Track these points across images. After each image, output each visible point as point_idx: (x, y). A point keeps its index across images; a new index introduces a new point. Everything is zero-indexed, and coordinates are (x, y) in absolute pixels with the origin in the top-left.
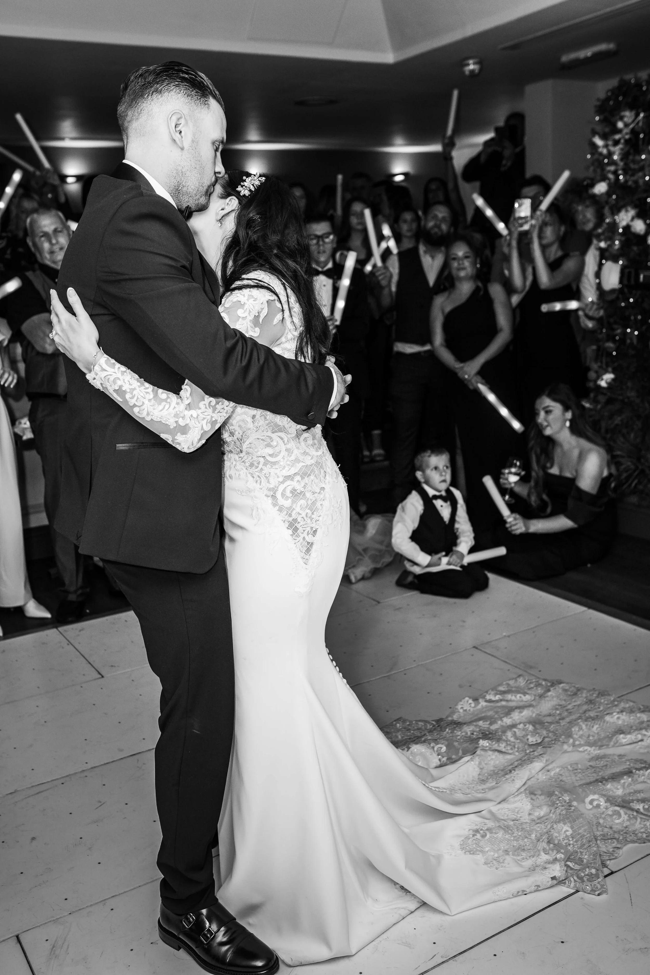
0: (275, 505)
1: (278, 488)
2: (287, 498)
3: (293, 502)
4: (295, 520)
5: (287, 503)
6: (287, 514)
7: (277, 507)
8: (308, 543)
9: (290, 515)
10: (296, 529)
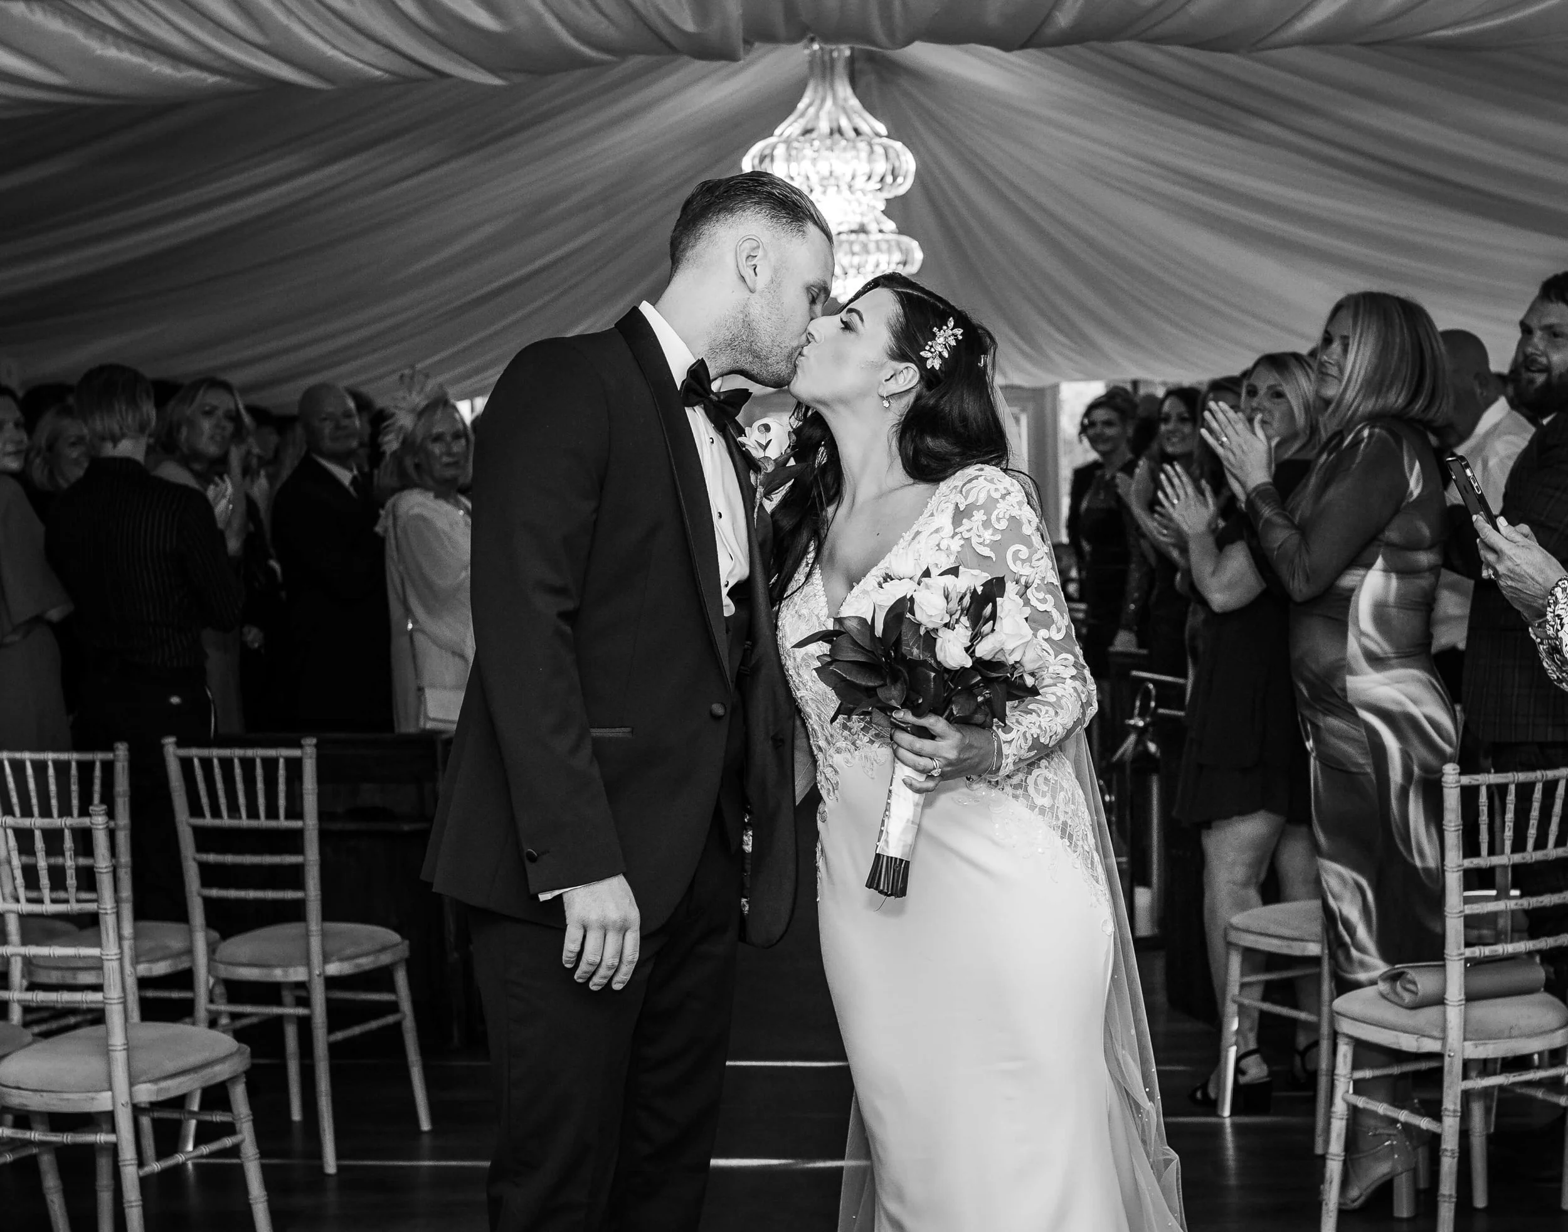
0: (1033, 807)
1: (1026, 782)
2: (1044, 795)
3: (1054, 797)
4: (1065, 823)
5: (1046, 801)
6: (1053, 817)
7: (1037, 809)
8: (1088, 852)
9: (1057, 818)
10: (1070, 837)
